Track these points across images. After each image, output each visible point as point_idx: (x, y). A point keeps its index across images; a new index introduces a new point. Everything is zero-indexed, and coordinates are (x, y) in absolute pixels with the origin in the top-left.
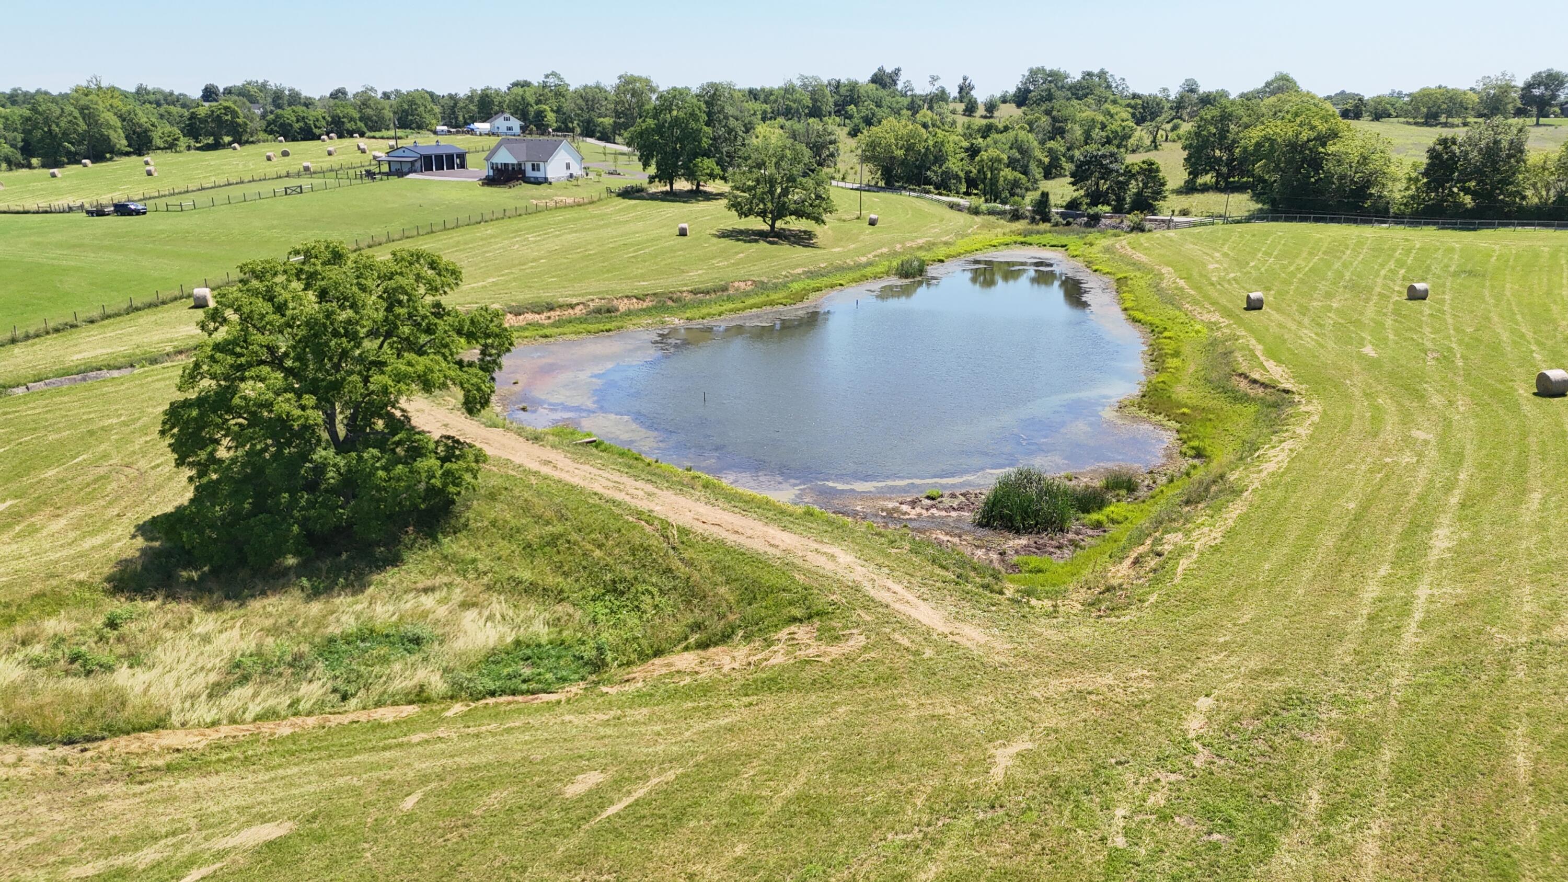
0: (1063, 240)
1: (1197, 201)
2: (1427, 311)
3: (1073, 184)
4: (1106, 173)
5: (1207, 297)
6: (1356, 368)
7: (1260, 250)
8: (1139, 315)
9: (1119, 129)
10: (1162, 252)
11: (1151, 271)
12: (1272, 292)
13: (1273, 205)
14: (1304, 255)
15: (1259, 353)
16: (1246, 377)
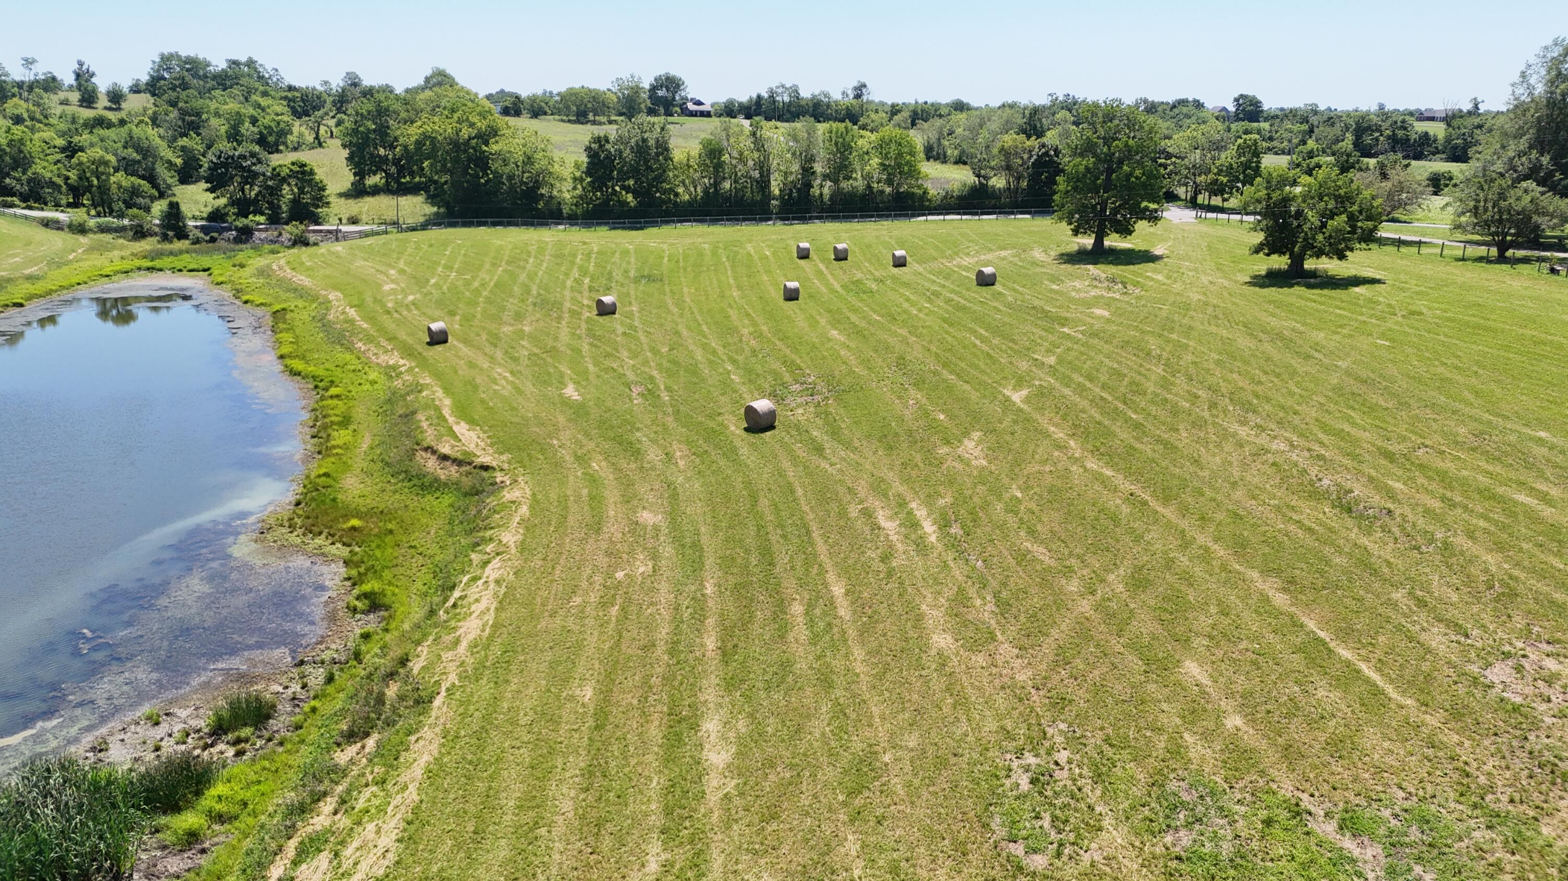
0: (205, 261)
1: (368, 206)
2: (620, 330)
3: (211, 190)
4: (250, 177)
5: (382, 330)
6: (561, 419)
7: (439, 263)
8: (298, 365)
9: (273, 125)
10: (328, 272)
11: (315, 298)
12: (458, 318)
13: (447, 208)
14: (487, 266)
15: (446, 412)
16: (434, 452)
